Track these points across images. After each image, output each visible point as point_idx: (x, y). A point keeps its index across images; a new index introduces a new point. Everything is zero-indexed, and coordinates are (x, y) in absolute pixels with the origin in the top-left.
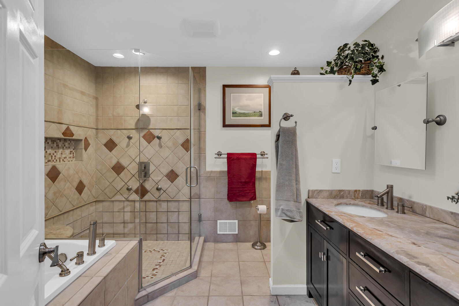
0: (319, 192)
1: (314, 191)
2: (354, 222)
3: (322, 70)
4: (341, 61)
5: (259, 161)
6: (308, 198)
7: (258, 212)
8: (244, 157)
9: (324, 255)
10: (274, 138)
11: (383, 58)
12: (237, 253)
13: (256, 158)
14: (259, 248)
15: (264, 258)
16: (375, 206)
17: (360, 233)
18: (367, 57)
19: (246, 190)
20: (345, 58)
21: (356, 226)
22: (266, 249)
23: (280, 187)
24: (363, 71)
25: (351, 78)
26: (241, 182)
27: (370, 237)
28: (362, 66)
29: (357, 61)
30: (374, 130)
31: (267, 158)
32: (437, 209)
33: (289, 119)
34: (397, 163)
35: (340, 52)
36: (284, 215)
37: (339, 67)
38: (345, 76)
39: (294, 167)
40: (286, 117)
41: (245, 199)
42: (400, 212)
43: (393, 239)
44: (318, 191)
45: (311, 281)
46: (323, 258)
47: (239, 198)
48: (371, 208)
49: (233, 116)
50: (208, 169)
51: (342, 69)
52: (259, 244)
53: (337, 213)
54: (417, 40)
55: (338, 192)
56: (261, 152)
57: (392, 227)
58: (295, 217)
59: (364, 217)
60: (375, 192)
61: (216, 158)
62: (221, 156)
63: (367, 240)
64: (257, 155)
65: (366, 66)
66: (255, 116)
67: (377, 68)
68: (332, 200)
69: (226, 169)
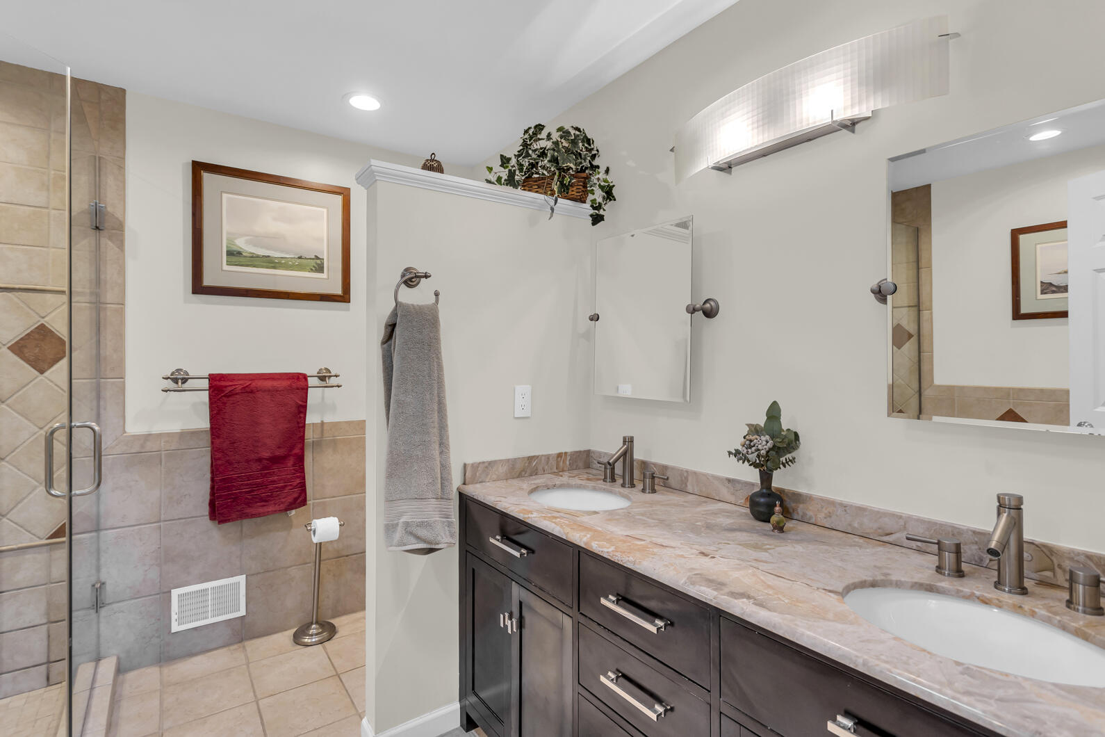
0: (486, 467)
1: (475, 466)
2: (586, 529)
3: (490, 172)
4: (531, 161)
5: (314, 396)
6: (464, 484)
7: (315, 540)
8: (268, 384)
9: (510, 618)
10: (379, 333)
11: (607, 171)
12: (247, 674)
13: (305, 389)
14: (317, 639)
15: (335, 664)
16: (601, 484)
17: (608, 552)
18: (581, 163)
19: (274, 482)
20: (539, 156)
21: (593, 538)
22: (336, 636)
23: (397, 465)
24: (573, 193)
25: (552, 203)
26: (260, 460)
27: (631, 559)
28: (573, 181)
29: (563, 168)
30: (593, 322)
31: (339, 386)
32: (705, 475)
33: (418, 283)
34: (626, 390)
35: (530, 140)
36: (413, 540)
37: (525, 174)
38: (542, 196)
39: (436, 408)
40: (411, 279)
41: (271, 509)
42: (648, 491)
43: (668, 551)
44: (486, 464)
45: (473, 689)
46: (510, 625)
47: (250, 507)
48: (594, 489)
49: (229, 263)
50: (134, 428)
51: (530, 180)
52: (314, 629)
53: (542, 512)
54: (672, 150)
55: (525, 463)
56: (321, 370)
57: (652, 525)
58: (439, 538)
59: (596, 513)
60: (594, 452)
61: (166, 391)
62: (186, 386)
63: (625, 565)
64: (309, 378)
65: (579, 182)
66: (300, 268)
67: (602, 190)
68: (515, 482)
69: (204, 423)
